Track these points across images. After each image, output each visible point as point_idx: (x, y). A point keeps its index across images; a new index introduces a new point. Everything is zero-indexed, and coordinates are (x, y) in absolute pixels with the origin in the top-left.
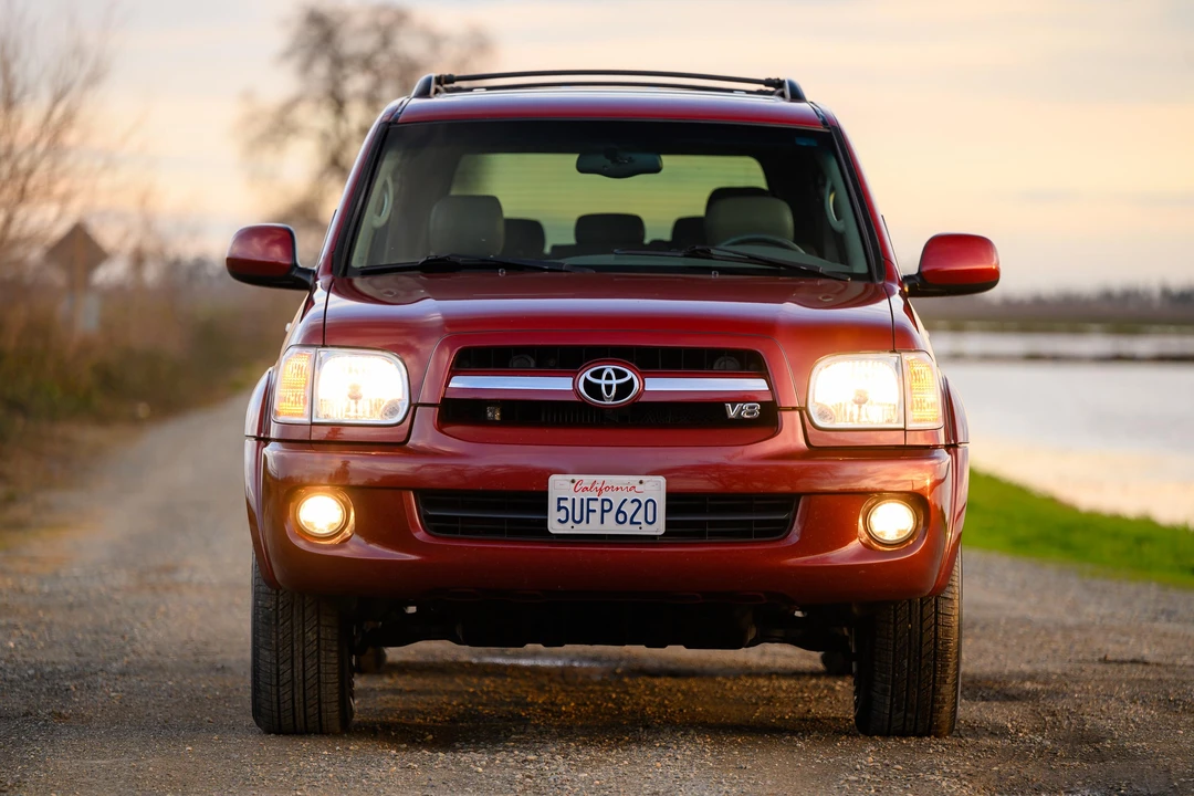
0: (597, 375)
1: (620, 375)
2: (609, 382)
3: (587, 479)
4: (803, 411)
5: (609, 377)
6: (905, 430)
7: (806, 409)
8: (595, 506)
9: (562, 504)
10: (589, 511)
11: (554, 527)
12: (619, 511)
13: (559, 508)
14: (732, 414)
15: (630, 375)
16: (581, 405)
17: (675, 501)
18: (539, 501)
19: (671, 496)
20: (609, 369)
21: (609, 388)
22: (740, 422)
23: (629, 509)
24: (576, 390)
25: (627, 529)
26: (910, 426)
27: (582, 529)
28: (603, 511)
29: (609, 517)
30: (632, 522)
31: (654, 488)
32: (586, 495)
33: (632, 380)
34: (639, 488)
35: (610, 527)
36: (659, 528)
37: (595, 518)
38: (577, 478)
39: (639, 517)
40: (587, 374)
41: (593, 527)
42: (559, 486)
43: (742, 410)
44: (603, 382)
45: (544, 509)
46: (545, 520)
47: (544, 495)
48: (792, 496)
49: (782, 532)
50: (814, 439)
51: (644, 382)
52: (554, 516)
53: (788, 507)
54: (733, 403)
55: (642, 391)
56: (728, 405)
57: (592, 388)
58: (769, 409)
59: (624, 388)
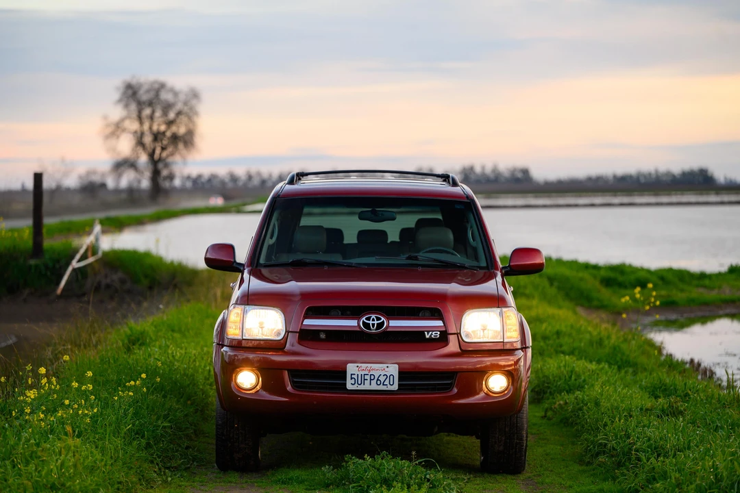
0: (368, 319)
1: (378, 319)
2: (373, 322)
3: (364, 365)
4: (458, 334)
5: (373, 320)
6: (503, 342)
7: (460, 333)
8: (366, 377)
9: (355, 377)
10: (364, 379)
11: (349, 386)
12: (378, 380)
13: (352, 378)
14: (427, 337)
15: (383, 319)
16: (362, 332)
17: (404, 374)
18: (342, 374)
19: (400, 373)
20: (373, 316)
21: (373, 324)
22: (431, 340)
23: (382, 379)
24: (359, 326)
25: (384, 388)
26: (506, 340)
27: (361, 387)
28: (371, 380)
29: (374, 382)
30: (383, 385)
31: (393, 370)
32: (363, 373)
33: (383, 321)
34: (386, 369)
35: (374, 387)
36: (395, 387)
37: (367, 382)
38: (359, 365)
39: (387, 383)
40: (364, 319)
41: (366, 386)
42: (351, 369)
43: (432, 334)
44: (371, 322)
45: (345, 379)
46: (346, 384)
47: (345, 372)
48: (453, 373)
49: (449, 389)
50: (465, 347)
51: (389, 323)
52: (349, 382)
53: (452, 377)
54: (428, 332)
55: (388, 326)
56: (426, 333)
57: (366, 325)
58: (444, 334)
59: (380, 325)
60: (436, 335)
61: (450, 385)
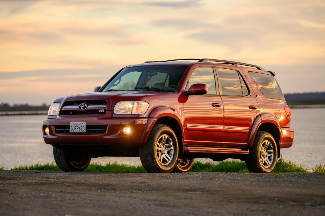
0: (81, 105)
1: (84, 105)
3: (75, 123)
4: (112, 111)
5: (83, 106)
6: (131, 114)
8: (76, 127)
9: (72, 127)
11: (71, 131)
12: (79, 128)
13: (71, 128)
14: (99, 112)
15: (86, 105)
16: (78, 111)
17: (88, 127)
18: (68, 127)
20: (83, 104)
21: (82, 107)
22: (101, 113)
23: (81, 128)
24: (78, 108)
25: (81, 132)
27: (74, 132)
29: (78, 129)
30: (81, 130)
31: (84, 124)
34: (82, 124)
35: (78, 131)
36: (85, 131)
37: (76, 129)
40: (80, 105)
41: (76, 131)
42: (71, 124)
44: (82, 106)
46: (69, 130)
47: (69, 125)
48: (107, 126)
49: (105, 132)
50: (114, 116)
51: (87, 106)
52: (70, 129)
53: (107, 128)
54: (100, 110)
55: (87, 108)
56: (99, 110)
57: (80, 108)
58: (105, 110)
59: (85, 107)
60: (103, 111)
61: (106, 130)
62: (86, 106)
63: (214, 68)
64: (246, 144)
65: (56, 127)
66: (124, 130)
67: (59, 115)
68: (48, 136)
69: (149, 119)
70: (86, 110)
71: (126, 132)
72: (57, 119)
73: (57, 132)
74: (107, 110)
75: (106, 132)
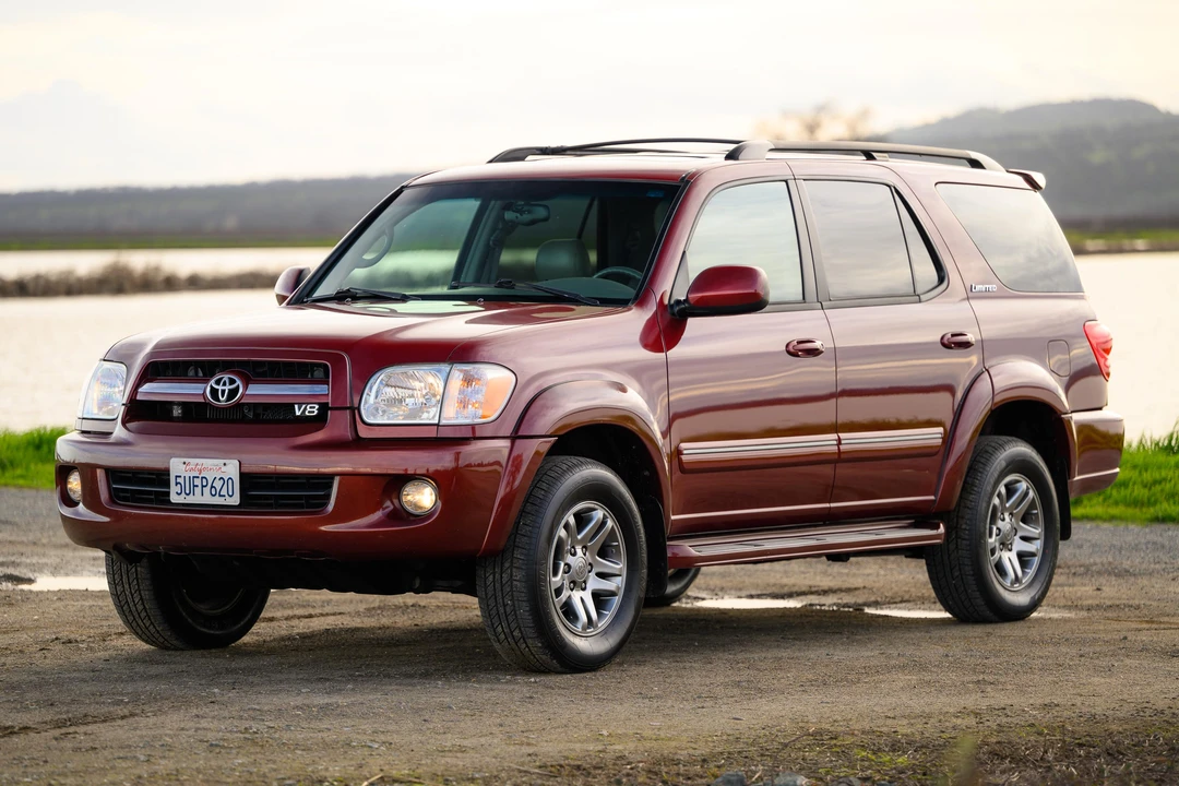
0: (218, 382)
1: (232, 382)
2: (224, 388)
3: (193, 461)
4: (355, 411)
5: (224, 384)
6: (438, 425)
7: (358, 408)
8: (197, 482)
9: (180, 480)
10: (194, 486)
11: (174, 498)
12: (212, 487)
13: (177, 484)
14: (298, 413)
15: (238, 382)
16: (205, 405)
17: (248, 480)
18: (161, 477)
19: (242, 475)
20: (226, 377)
21: (223, 391)
22: (304, 419)
23: (218, 484)
24: (204, 394)
25: (217, 501)
26: (443, 422)
27: (191, 500)
28: (203, 486)
29: (207, 490)
30: (220, 496)
31: (231, 469)
32: (192, 474)
33: (238, 386)
34: (224, 469)
35: (207, 499)
36: (235, 500)
37: (198, 490)
38: (187, 460)
39: (224, 492)
40: (212, 382)
41: (196, 498)
42: (178, 467)
43: (306, 409)
44: (220, 388)
45: (167, 484)
46: (168, 494)
47: (166, 472)
48: (331, 476)
49: (326, 504)
50: (364, 433)
51: (246, 388)
52: (174, 489)
53: (331, 487)
54: (300, 405)
55: (243, 395)
56: (296, 406)
57: (214, 392)
58: (324, 408)
59: (233, 393)
60: (312, 410)
61: (328, 497)
62: (238, 388)
63: (791, 183)
64: (932, 498)
65: (113, 473)
66: (409, 498)
67: (124, 423)
68: (77, 513)
69: (518, 442)
70: (239, 405)
71: (416, 506)
72: (112, 439)
73: (115, 496)
74: (331, 409)
75: (330, 507)
